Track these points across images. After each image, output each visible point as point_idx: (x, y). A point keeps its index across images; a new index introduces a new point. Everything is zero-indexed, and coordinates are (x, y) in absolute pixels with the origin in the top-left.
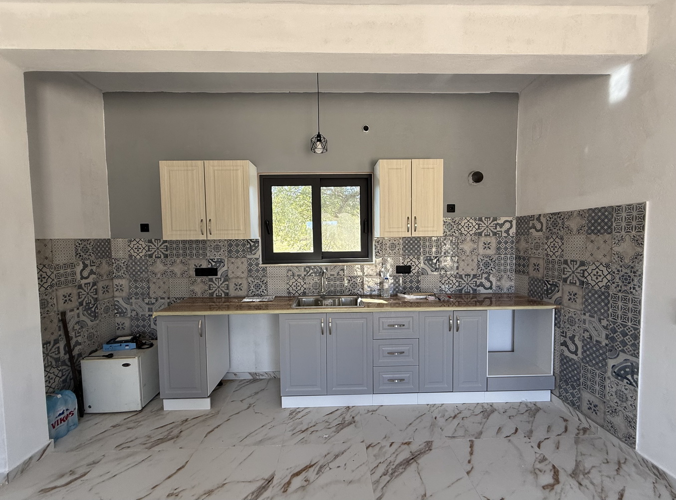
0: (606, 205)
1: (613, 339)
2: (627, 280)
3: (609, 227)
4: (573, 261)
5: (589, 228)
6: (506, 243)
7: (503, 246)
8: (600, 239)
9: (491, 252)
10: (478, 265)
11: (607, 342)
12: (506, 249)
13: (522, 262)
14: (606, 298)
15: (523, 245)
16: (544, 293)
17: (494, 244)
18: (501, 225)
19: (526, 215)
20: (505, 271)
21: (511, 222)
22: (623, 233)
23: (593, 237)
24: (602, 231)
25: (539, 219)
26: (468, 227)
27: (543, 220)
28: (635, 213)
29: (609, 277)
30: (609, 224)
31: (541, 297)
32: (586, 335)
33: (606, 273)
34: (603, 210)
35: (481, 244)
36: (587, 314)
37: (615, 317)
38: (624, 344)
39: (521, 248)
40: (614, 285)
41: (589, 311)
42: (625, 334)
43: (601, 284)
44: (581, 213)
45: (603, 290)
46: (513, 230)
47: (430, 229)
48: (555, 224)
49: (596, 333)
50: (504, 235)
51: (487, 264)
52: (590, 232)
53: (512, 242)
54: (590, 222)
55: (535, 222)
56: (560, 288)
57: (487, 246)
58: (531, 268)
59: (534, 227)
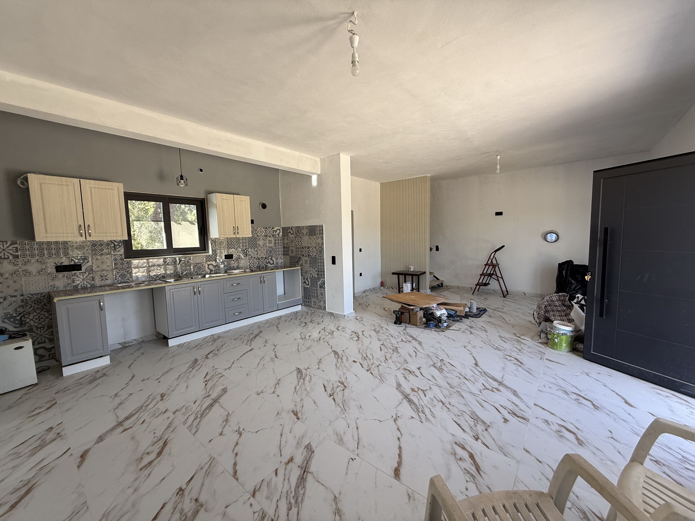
1: (319, 275)
2: (321, 252)
3: (315, 233)
4: (305, 247)
5: (309, 233)
6: (278, 240)
7: (277, 242)
8: (313, 238)
9: (272, 245)
10: (267, 252)
11: (317, 276)
12: (278, 243)
13: (286, 249)
14: (316, 260)
15: (286, 241)
17: (273, 241)
18: (276, 231)
19: (286, 226)
20: (279, 255)
21: (280, 230)
22: (319, 235)
23: (311, 237)
24: (313, 234)
25: (292, 229)
26: (261, 232)
27: (293, 229)
28: (321, 228)
29: (316, 252)
31: (295, 263)
32: (311, 276)
33: (315, 250)
34: (313, 226)
35: (267, 241)
36: (311, 268)
37: (319, 266)
39: (285, 243)
40: (318, 255)
41: (312, 266)
43: (314, 255)
44: (306, 227)
46: (281, 234)
47: (245, 233)
48: (298, 232)
49: (314, 274)
50: (277, 236)
51: (271, 251)
52: (310, 235)
53: (281, 240)
54: (309, 231)
55: (290, 230)
56: (302, 258)
57: (270, 242)
58: (290, 252)
59: (290, 233)
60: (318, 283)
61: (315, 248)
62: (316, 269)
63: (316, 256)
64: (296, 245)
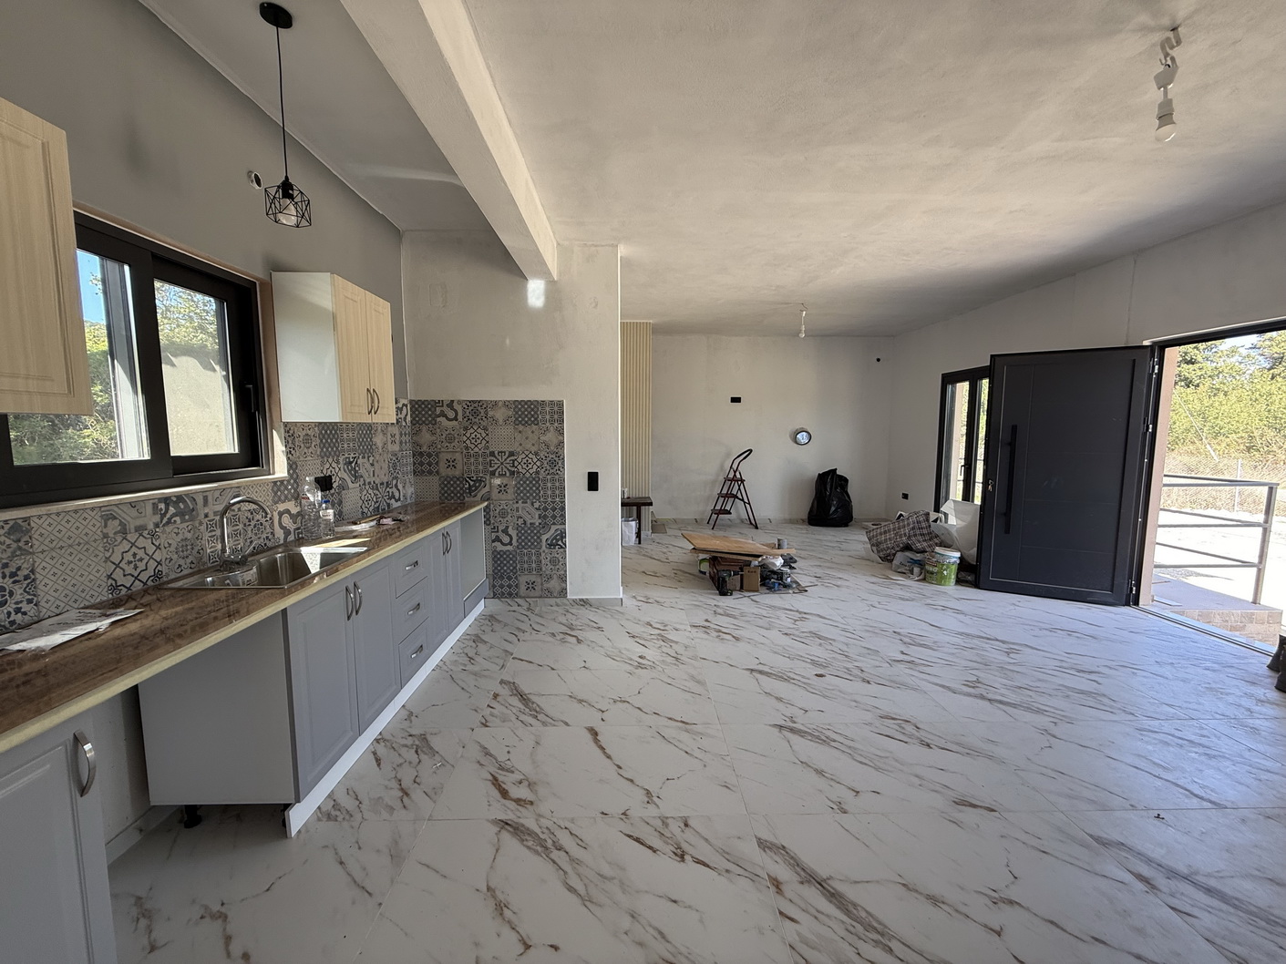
0: (532, 399)
1: (545, 517)
2: (553, 463)
3: (536, 419)
4: (501, 452)
5: (517, 419)
6: (405, 435)
7: (404, 439)
8: (528, 430)
11: (540, 521)
12: (406, 443)
13: (425, 459)
14: (537, 482)
15: (426, 437)
16: (464, 492)
18: (401, 410)
19: (428, 399)
20: (407, 473)
21: (407, 406)
22: (548, 424)
23: (521, 428)
24: (529, 422)
25: (450, 406)
27: (457, 407)
28: (556, 409)
29: (538, 463)
30: (536, 416)
31: (462, 498)
32: (521, 521)
33: (535, 460)
34: (529, 403)
35: (389, 437)
36: (520, 502)
37: (545, 496)
38: (554, 517)
39: (422, 442)
40: (543, 470)
41: (522, 498)
42: (554, 509)
43: (531, 471)
44: (506, 404)
45: (534, 476)
46: (409, 418)
48: (475, 413)
49: (530, 516)
50: (404, 424)
51: (395, 465)
52: (517, 423)
53: (409, 434)
54: (517, 413)
55: (446, 408)
56: (487, 482)
58: (442, 465)
59: (444, 416)
60: (544, 538)
61: (536, 454)
62: (537, 505)
63: (537, 473)
64: (467, 448)
